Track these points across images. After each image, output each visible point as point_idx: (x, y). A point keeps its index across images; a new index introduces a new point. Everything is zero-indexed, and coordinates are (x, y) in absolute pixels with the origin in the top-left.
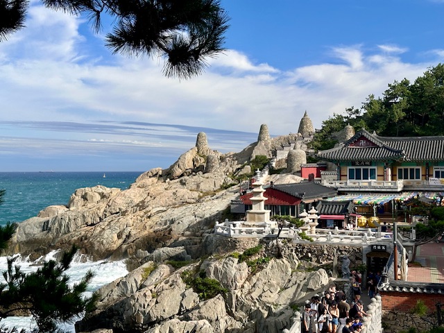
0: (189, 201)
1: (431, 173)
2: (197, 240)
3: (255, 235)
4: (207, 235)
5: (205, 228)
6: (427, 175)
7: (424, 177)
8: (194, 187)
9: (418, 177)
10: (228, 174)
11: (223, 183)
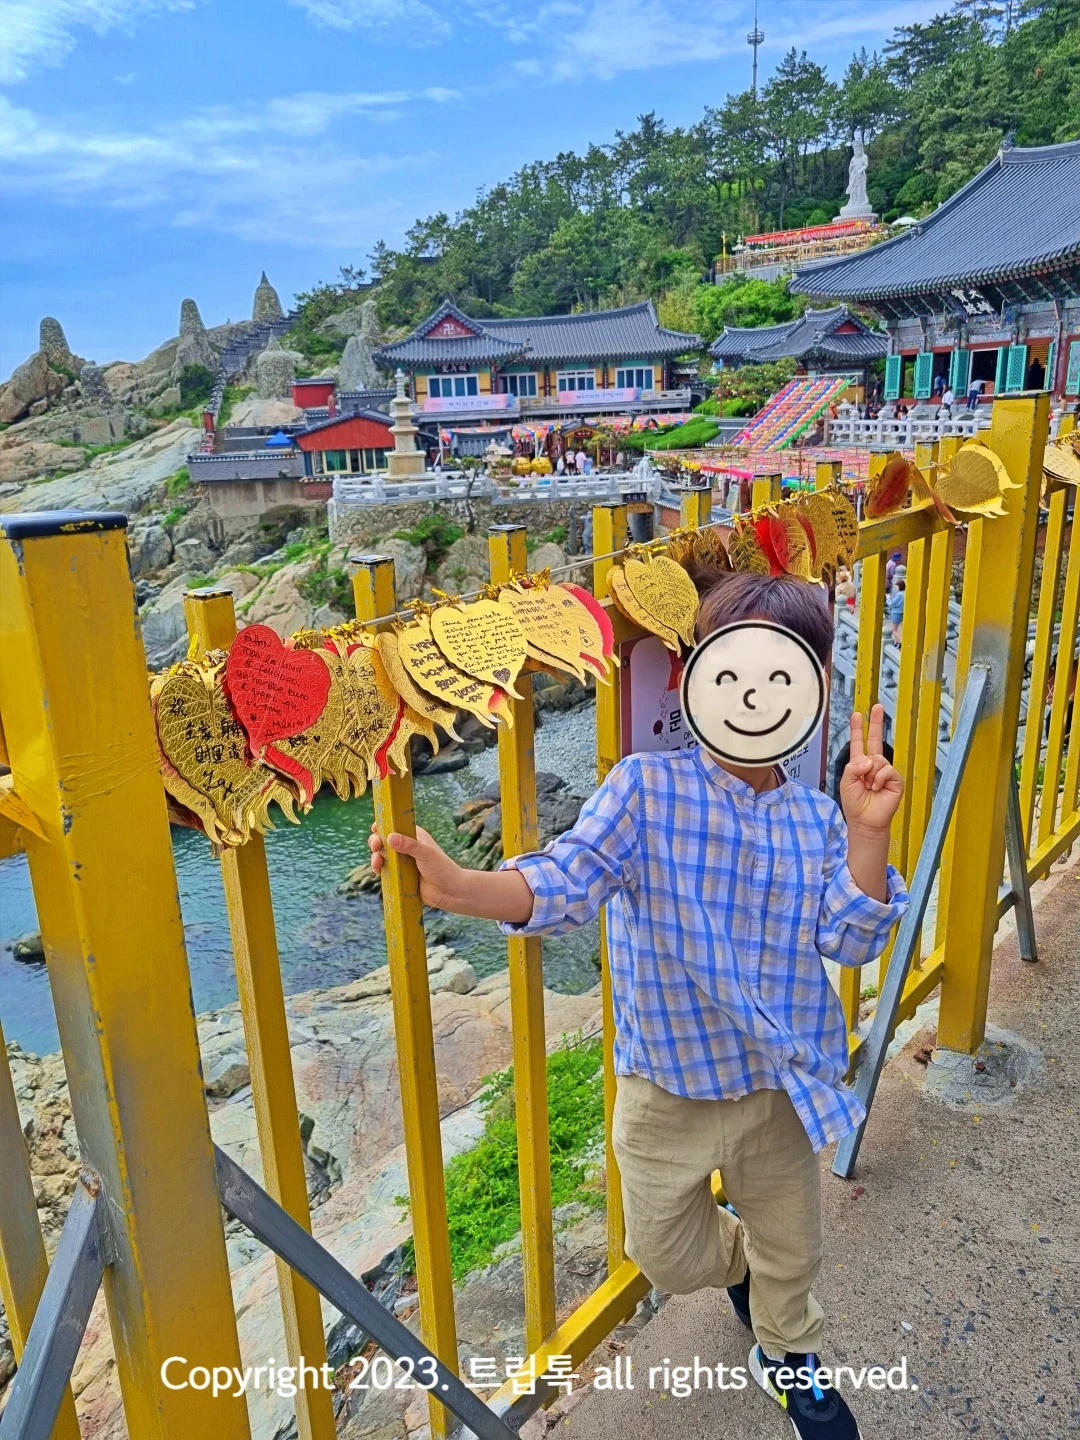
0: (65, 466)
1: (552, 384)
3: (422, 495)
6: (547, 389)
7: (542, 391)
8: (68, 437)
9: (533, 392)
10: (131, 406)
11: (129, 427)
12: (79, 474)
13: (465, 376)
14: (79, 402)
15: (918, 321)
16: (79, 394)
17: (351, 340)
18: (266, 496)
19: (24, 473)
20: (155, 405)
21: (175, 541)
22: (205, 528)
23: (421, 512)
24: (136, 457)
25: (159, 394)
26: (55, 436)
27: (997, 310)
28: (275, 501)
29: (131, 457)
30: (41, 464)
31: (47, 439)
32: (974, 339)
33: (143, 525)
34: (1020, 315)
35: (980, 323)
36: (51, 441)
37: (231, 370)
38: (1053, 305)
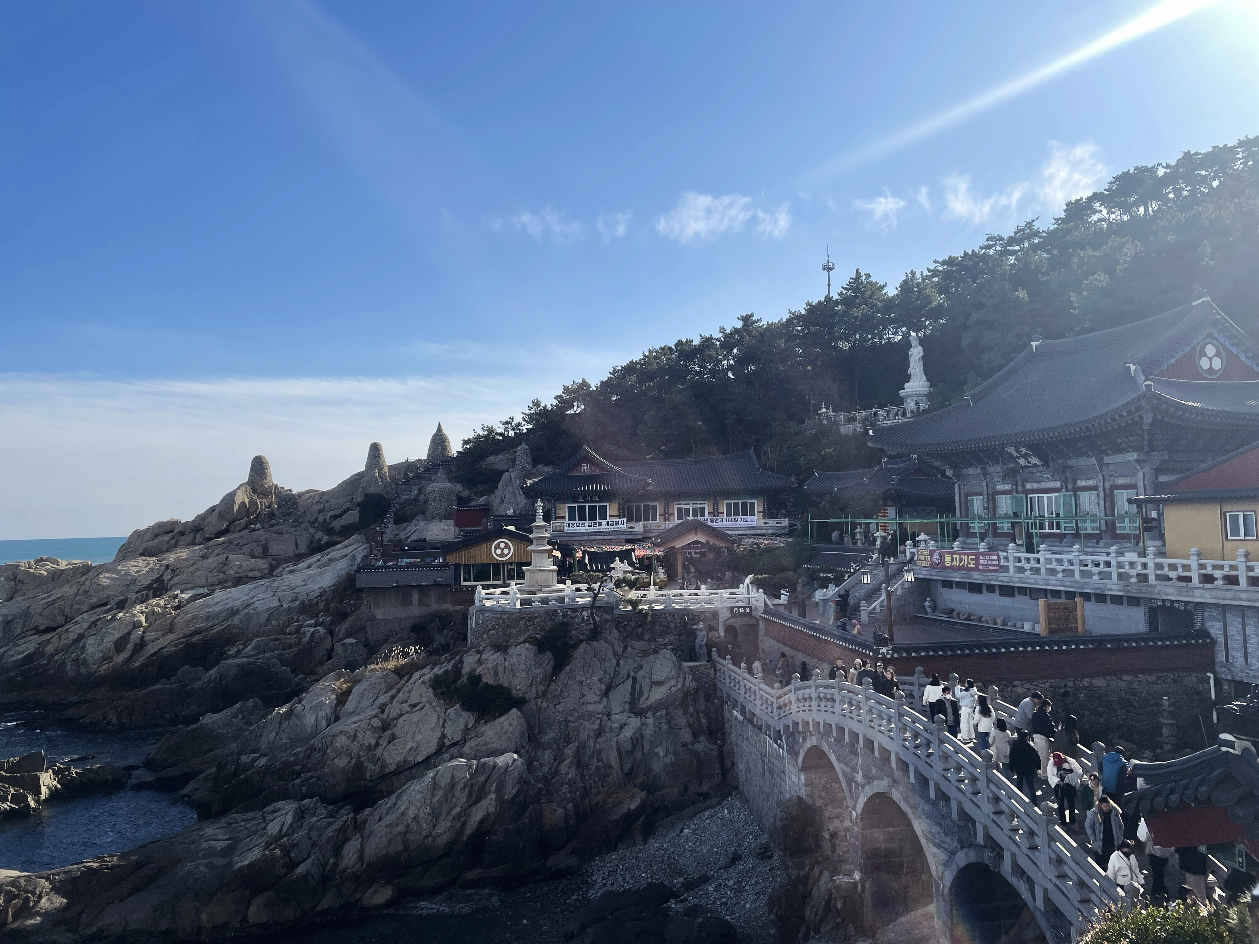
0: (251, 574)
1: (671, 512)
2: (292, 639)
3: (553, 605)
5: (301, 618)
6: (666, 516)
7: (662, 518)
8: (259, 550)
9: (654, 518)
10: (316, 525)
11: (311, 542)
12: (263, 582)
13: (598, 505)
14: (273, 521)
15: (979, 471)
16: (274, 515)
17: (506, 476)
18: (420, 601)
19: (215, 580)
20: (337, 524)
21: (335, 641)
22: (363, 629)
23: (551, 620)
24: (313, 567)
25: (341, 515)
26: (247, 549)
27: (1046, 463)
28: (427, 606)
29: (309, 567)
30: (231, 572)
31: (240, 551)
32: (1028, 486)
33: (310, 626)
34: (1066, 468)
35: (1033, 473)
36: (244, 553)
37: (404, 497)
38: (1093, 461)
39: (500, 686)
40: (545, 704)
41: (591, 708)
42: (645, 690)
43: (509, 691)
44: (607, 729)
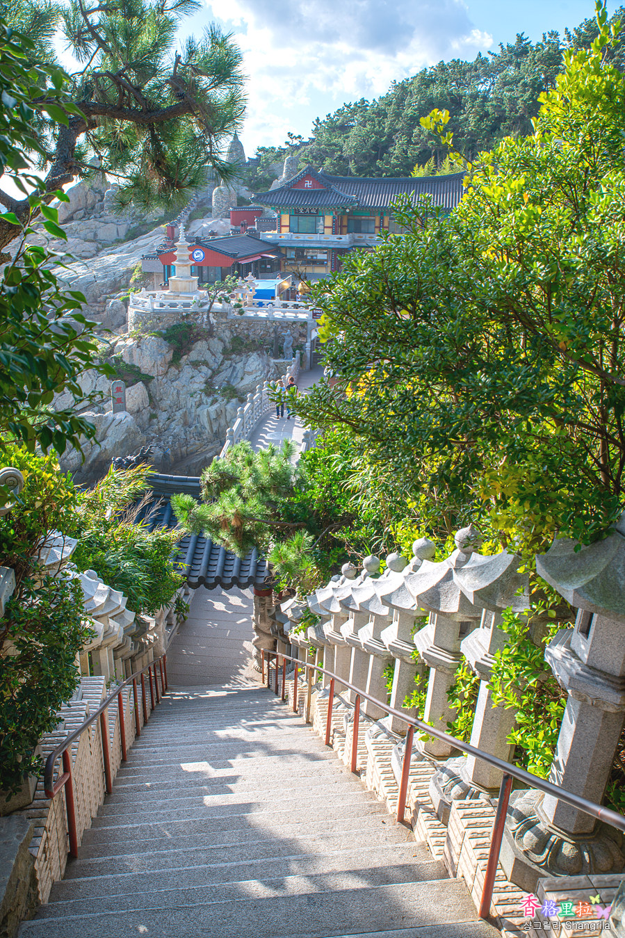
0: (83, 254)
1: (385, 225)
2: (99, 307)
3: (179, 308)
4: (113, 300)
5: (109, 291)
6: (381, 228)
7: (377, 230)
8: (90, 236)
10: (134, 217)
11: (128, 231)
12: (89, 260)
14: (102, 213)
24: (124, 251)
26: (82, 234)
29: (121, 251)
31: (77, 236)
36: (80, 238)
39: (134, 366)
40: (165, 380)
41: (196, 386)
42: (240, 375)
43: (140, 370)
44: (204, 401)
